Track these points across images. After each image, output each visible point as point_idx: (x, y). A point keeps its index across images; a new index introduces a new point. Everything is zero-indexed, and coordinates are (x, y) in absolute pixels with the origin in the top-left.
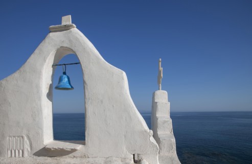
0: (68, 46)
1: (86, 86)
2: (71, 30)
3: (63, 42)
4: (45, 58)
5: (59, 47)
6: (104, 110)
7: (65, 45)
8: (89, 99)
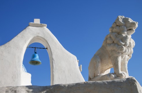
0: (42, 36)
1: (54, 62)
2: (44, 27)
3: (39, 33)
4: (26, 40)
5: (36, 36)
6: (65, 77)
7: (40, 35)
8: (56, 69)
